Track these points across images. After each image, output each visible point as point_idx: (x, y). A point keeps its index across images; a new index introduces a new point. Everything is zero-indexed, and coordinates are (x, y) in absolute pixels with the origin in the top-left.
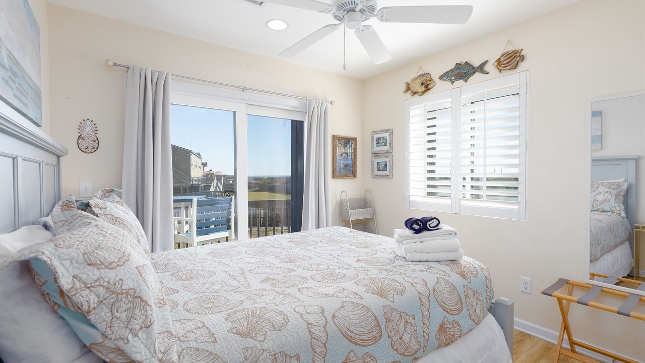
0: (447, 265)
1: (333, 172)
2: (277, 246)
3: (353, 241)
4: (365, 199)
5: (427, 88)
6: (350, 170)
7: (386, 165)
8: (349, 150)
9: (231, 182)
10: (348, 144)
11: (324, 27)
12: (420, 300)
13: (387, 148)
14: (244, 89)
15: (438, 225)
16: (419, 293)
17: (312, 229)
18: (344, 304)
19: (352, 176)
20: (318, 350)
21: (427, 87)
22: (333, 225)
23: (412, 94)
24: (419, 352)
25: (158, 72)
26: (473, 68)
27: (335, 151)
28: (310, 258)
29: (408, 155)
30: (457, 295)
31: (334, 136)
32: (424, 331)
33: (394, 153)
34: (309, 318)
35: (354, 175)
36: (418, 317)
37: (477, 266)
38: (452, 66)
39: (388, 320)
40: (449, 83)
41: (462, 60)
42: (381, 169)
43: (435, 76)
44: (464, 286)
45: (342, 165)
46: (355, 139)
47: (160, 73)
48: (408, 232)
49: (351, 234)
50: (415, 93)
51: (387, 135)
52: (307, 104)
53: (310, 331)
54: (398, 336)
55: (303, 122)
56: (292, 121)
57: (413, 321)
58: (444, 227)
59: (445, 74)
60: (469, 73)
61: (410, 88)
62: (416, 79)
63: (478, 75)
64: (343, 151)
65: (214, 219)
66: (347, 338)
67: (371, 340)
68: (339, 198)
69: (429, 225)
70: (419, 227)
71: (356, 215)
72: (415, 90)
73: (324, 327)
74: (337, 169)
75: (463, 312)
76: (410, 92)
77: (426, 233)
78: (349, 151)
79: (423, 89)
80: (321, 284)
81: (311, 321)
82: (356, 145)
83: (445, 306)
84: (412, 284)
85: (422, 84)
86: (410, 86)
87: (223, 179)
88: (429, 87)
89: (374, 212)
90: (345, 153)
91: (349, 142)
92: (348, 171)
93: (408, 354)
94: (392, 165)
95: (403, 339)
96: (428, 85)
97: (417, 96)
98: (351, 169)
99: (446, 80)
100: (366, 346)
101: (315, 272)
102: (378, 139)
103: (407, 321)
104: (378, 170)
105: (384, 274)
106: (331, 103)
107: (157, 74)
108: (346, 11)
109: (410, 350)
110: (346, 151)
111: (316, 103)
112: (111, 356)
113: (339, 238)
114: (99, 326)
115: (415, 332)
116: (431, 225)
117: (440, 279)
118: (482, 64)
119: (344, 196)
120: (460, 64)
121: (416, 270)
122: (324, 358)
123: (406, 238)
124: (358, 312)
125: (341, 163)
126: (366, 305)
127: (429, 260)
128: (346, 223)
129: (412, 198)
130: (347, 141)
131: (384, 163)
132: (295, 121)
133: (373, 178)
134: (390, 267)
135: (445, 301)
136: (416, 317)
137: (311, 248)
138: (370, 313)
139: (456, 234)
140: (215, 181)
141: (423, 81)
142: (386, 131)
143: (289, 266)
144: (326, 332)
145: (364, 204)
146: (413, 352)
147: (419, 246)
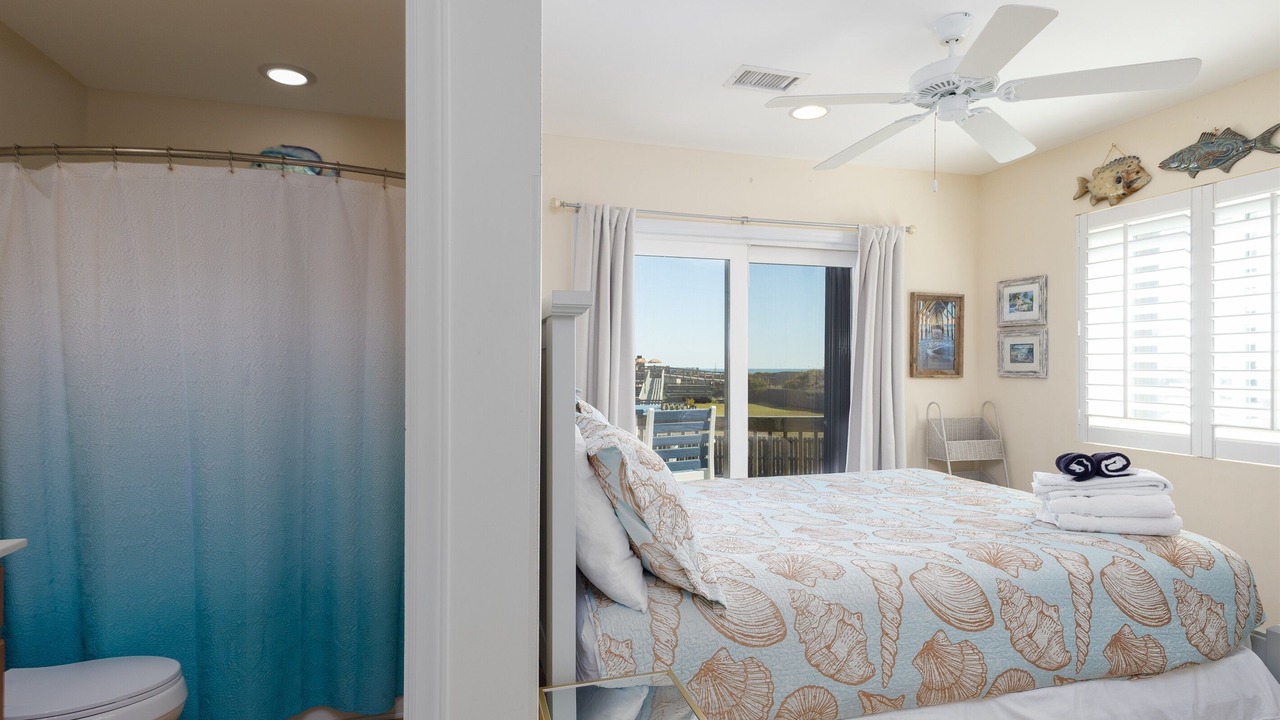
0: (1141, 541)
1: (911, 365)
2: (806, 490)
3: (950, 494)
4: (982, 421)
5: (1130, 189)
6: (949, 360)
7: (1031, 351)
8: (945, 319)
9: (679, 381)
10: (943, 308)
11: (896, 122)
12: (1071, 584)
13: (1035, 314)
14: (744, 220)
15: (1125, 467)
16: (1070, 573)
17: (867, 469)
18: (929, 566)
19: (953, 372)
20: (890, 615)
21: (1129, 187)
22: (910, 465)
23: (1094, 201)
24: (1067, 668)
25: (617, 208)
26: (1246, 141)
27: (915, 324)
28: (870, 511)
29: (1085, 330)
30: (1156, 592)
31: (912, 294)
32: (1078, 637)
33: (1052, 325)
34: (876, 574)
35: (957, 370)
36: (1066, 610)
37: (1213, 550)
38: (1194, 139)
39: (1005, 602)
40: (1186, 175)
41: (1217, 122)
42: (1020, 358)
43: (1151, 161)
44: (1176, 581)
45: (930, 352)
46: (960, 299)
47: (622, 210)
48: (1064, 479)
49: (947, 482)
50: (1100, 200)
51: (1034, 289)
52: (858, 237)
53: (876, 588)
54: (1025, 631)
55: (849, 269)
56: (827, 268)
57: (1055, 615)
58: (1140, 472)
59: (1173, 158)
60: (1234, 152)
61: (1090, 188)
62: (1104, 169)
63: (1257, 157)
64: (932, 322)
65: (676, 447)
66: (933, 611)
67: (974, 623)
68: (922, 417)
69: (1106, 466)
70: (1083, 469)
71: (959, 451)
72: (1101, 194)
73: (898, 588)
74: (921, 359)
75: (1171, 625)
76: (1087, 198)
77: (1098, 481)
78: (945, 322)
79: (1121, 191)
80: (890, 542)
81: (878, 576)
82: (961, 309)
83: (1127, 605)
84: (1056, 557)
85: (1119, 180)
86: (1090, 186)
87: (663, 375)
88: (1135, 185)
89: (1003, 448)
90: (938, 327)
91: (946, 303)
92: (947, 362)
93: (1044, 666)
94: (1047, 350)
95: (1034, 638)
96: (1132, 182)
97: (1105, 204)
98: (952, 358)
99: (1177, 169)
100: (964, 629)
101: (880, 529)
102: (1014, 297)
103: (1042, 612)
104: (1014, 360)
105: (1006, 540)
106: (908, 230)
107: (617, 212)
108: (939, 95)
109: (1047, 659)
110: (940, 323)
111: (877, 233)
112: (661, 560)
113: (922, 487)
114: (650, 526)
115: (1060, 633)
116: (1109, 467)
117: (1117, 560)
118: (1268, 131)
119: (933, 415)
120: (1212, 135)
121: (1070, 542)
122: (897, 628)
123: (1056, 488)
124: (953, 579)
125: (927, 347)
126: (968, 573)
127: (1104, 529)
128: (939, 465)
129: (1093, 422)
130: (940, 303)
131: (1028, 347)
132: (832, 268)
133: (1001, 377)
134: (1022, 534)
135: (1127, 597)
136: (1061, 610)
137: (871, 498)
138: (972, 585)
139: (1165, 486)
140: (649, 380)
141: (1119, 175)
142: (1033, 280)
143: (834, 517)
144: (901, 594)
145: (980, 430)
146: (1055, 665)
147: (1082, 502)
